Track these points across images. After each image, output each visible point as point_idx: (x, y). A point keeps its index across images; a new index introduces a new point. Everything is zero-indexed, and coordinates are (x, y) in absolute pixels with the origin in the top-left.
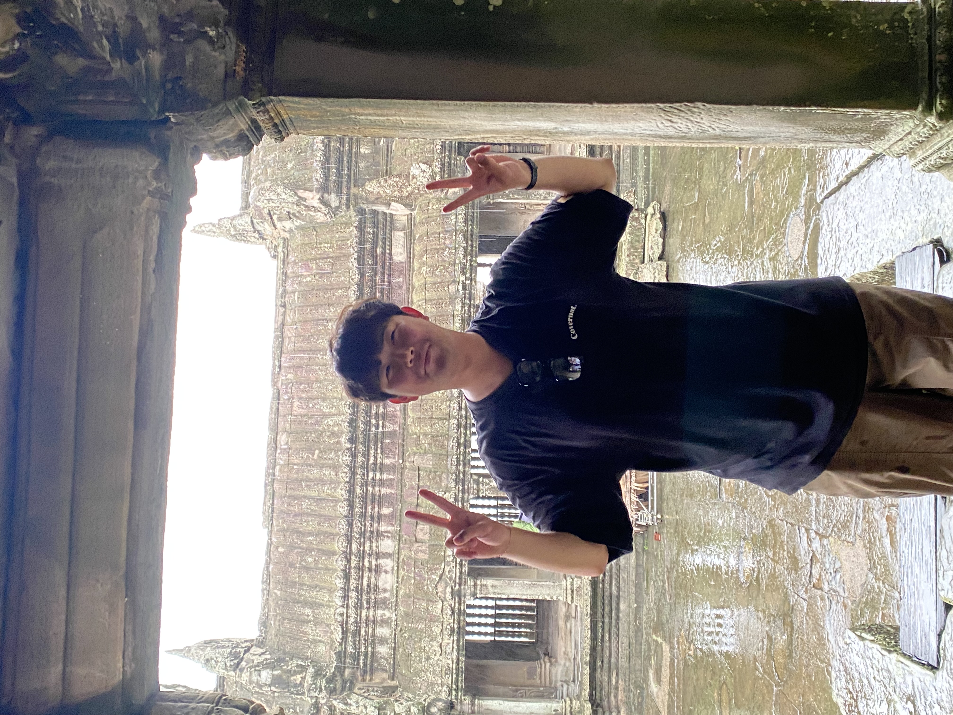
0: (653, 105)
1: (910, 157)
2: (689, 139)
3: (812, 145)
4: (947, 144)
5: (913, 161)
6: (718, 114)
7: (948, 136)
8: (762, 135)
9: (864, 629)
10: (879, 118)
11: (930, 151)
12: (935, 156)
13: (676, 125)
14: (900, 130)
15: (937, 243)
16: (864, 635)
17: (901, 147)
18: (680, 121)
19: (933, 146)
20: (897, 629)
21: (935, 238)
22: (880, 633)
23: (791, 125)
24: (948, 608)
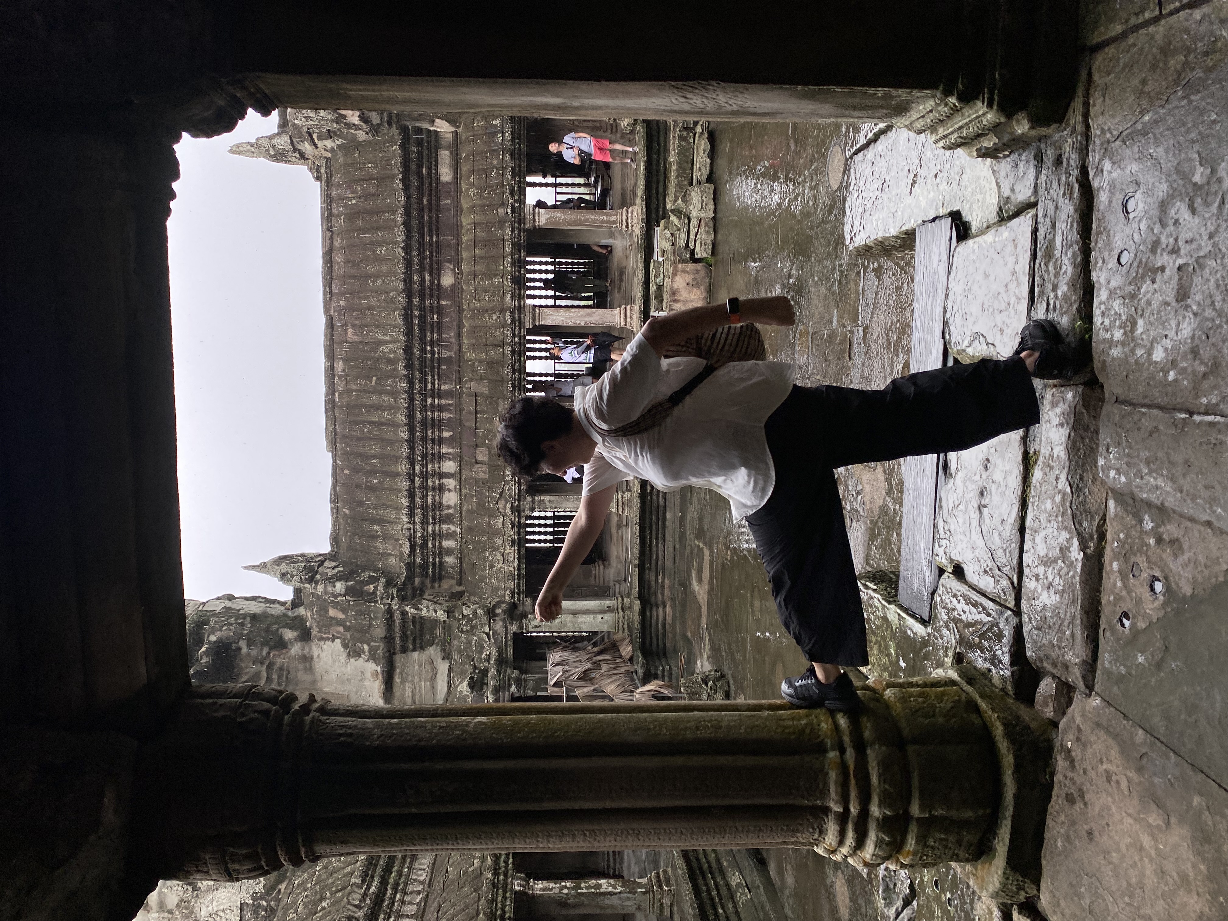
0: (665, 83)
1: (932, 133)
2: (707, 114)
3: (834, 119)
4: (967, 124)
5: (934, 138)
6: (733, 92)
7: (969, 116)
8: (781, 111)
9: (869, 577)
10: (900, 96)
11: (951, 130)
12: (956, 135)
13: (691, 101)
14: (921, 108)
15: (956, 217)
16: (868, 584)
17: (922, 124)
18: (694, 97)
19: (953, 125)
20: (898, 576)
21: (955, 210)
22: (882, 582)
23: (809, 102)
24: (941, 571)
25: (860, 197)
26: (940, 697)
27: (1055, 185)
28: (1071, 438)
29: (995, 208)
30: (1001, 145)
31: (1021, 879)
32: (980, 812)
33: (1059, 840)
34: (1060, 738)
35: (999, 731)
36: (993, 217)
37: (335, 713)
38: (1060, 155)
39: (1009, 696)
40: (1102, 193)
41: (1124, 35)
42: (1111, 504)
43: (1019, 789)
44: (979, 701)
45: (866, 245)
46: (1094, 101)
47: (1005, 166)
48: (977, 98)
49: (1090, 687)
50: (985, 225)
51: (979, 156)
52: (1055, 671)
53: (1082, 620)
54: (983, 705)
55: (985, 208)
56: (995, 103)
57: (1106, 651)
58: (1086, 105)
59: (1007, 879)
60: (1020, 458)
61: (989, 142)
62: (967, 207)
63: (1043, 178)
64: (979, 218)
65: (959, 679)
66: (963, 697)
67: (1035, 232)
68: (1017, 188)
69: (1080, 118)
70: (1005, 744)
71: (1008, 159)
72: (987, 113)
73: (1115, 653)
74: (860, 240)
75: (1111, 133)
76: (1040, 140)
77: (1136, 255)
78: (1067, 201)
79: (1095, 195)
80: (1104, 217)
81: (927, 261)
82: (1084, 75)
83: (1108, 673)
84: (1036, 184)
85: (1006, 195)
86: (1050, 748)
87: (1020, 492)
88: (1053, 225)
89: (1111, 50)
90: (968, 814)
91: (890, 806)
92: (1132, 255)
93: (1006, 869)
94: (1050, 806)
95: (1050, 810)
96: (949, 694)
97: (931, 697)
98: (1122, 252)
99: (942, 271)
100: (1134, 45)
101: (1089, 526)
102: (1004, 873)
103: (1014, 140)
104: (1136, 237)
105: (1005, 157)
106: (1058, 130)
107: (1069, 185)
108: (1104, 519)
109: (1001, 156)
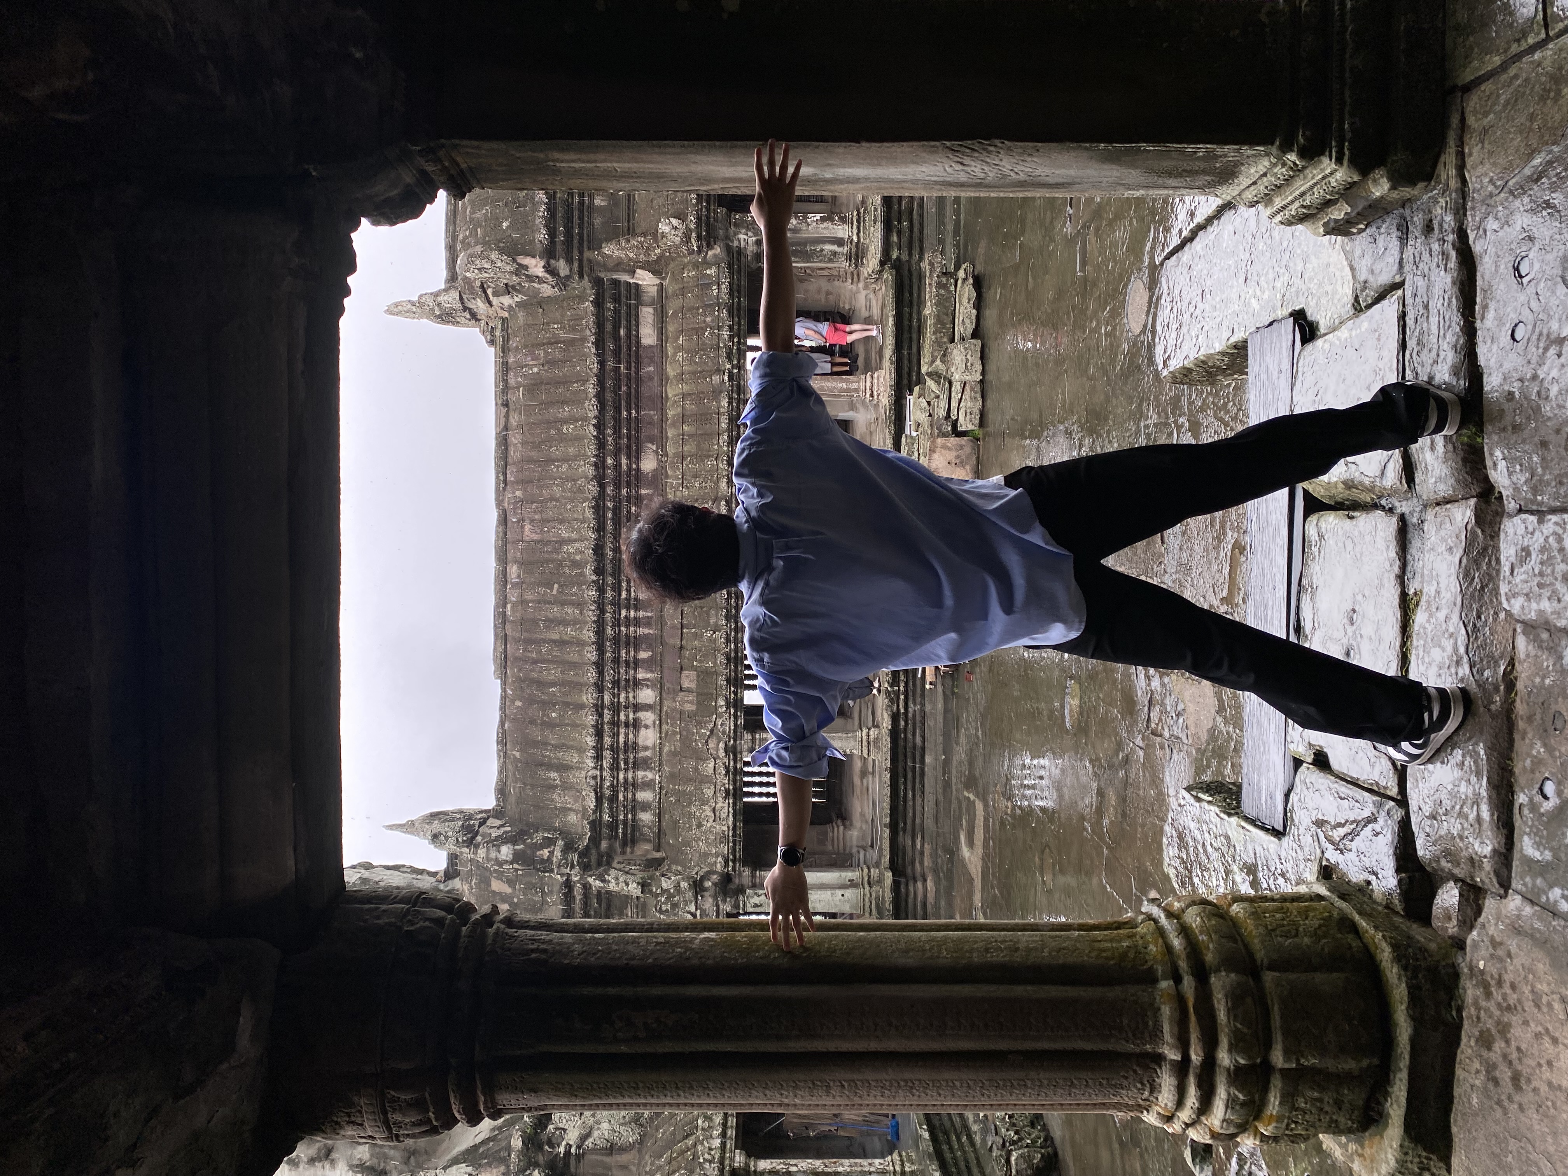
0: (937, 143)
1: (1266, 206)
2: (987, 186)
3: (1142, 192)
4: (1311, 188)
5: (1269, 211)
6: (1021, 154)
7: (1313, 178)
8: (1078, 180)
9: (1201, 788)
10: (1225, 156)
11: (1290, 198)
12: (1297, 204)
13: (968, 169)
14: (1252, 171)
15: (1299, 317)
16: (1201, 795)
17: (1254, 193)
18: (973, 163)
19: (1294, 191)
20: (1239, 787)
21: (1297, 308)
22: (1219, 793)
23: (1113, 166)
24: (1298, 763)
25: (1175, 310)
26: (1305, 914)
27: (1426, 256)
28: (1463, 565)
29: (1350, 299)
30: (1353, 214)
31: (1424, 1154)
32: (1365, 1063)
33: (1474, 1096)
34: (1468, 959)
35: (1385, 954)
36: (1349, 309)
37: (525, 925)
38: (1431, 221)
39: (1398, 913)
40: (1486, 259)
41: (1504, 67)
42: (1521, 642)
43: (1416, 1029)
44: (1357, 917)
45: (1184, 368)
46: (1470, 150)
47: (1360, 243)
48: (1322, 153)
49: (1505, 885)
50: (1337, 322)
51: (1327, 233)
52: (1456, 871)
53: (1490, 797)
54: (1363, 923)
55: (1336, 301)
56: (1346, 158)
57: (1525, 833)
58: (1461, 156)
59: (1406, 1154)
60: (1396, 602)
61: (1339, 213)
62: (1312, 303)
63: (1409, 252)
64: (1329, 314)
65: (1328, 893)
66: (1335, 914)
67: (1402, 317)
68: (1377, 267)
69: (1453, 172)
70: (1395, 970)
71: (1364, 234)
72: (1336, 170)
73: (1536, 834)
74: (1175, 364)
75: (1494, 184)
76: (1403, 207)
77: (1534, 326)
78: (1442, 272)
79: (1477, 263)
80: (1490, 286)
81: (1264, 376)
82: (1455, 121)
83: (1529, 862)
84: (1401, 259)
85: (1362, 279)
86: (1456, 975)
87: (1398, 644)
88: (1426, 307)
89: (1487, 87)
90: (1350, 1065)
91: (1244, 1052)
92: (1530, 327)
93: (1403, 1140)
94: (1459, 1051)
95: (1460, 1056)
96: (1315, 909)
97: (1291, 913)
98: (1516, 325)
99: (1284, 383)
100: (1516, 77)
101: (1493, 674)
102: (1401, 1146)
103: (1370, 206)
104: (1534, 304)
105: (1361, 231)
106: (1427, 190)
107: (1443, 254)
108: (1512, 663)
109: (1355, 230)
